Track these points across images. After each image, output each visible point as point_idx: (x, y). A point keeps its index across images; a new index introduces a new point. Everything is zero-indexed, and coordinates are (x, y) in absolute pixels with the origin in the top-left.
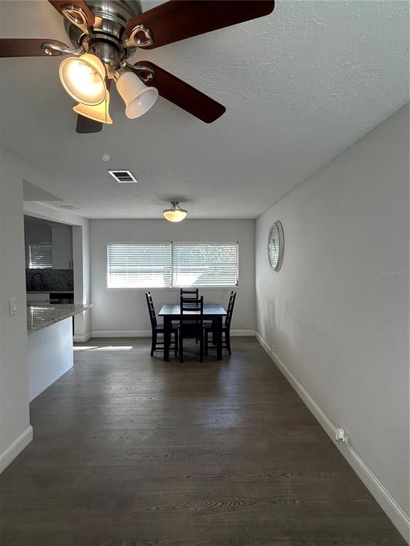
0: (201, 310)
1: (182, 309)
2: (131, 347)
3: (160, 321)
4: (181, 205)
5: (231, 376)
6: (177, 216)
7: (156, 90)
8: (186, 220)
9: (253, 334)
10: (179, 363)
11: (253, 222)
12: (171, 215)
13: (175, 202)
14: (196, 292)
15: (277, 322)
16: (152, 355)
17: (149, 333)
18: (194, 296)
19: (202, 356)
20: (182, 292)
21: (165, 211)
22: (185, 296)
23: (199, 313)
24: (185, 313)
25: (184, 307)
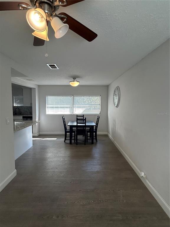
0: (85, 123)
1: (77, 123)
2: (56, 139)
3: (68, 128)
4: (77, 79)
5: (97, 151)
6: (76, 84)
7: (68, 25)
8: (79, 86)
9: (107, 134)
10: (76, 145)
11: (107, 87)
12: (72, 83)
13: (74, 78)
14: (83, 116)
15: (117, 129)
16: (65, 142)
17: (64, 133)
18: (82, 118)
19: (85, 142)
20: (77, 116)
21: (70, 82)
22: (78, 118)
23: (84, 125)
25: (78, 122)
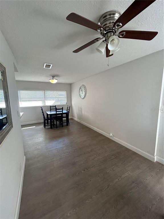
0: (62, 111)
1: (56, 112)
2: (35, 127)
4: (55, 77)
6: (54, 81)
8: (57, 83)
9: (71, 118)
10: (56, 129)
11: (71, 85)
12: (53, 81)
13: (53, 77)
16: (45, 128)
20: (51, 107)
21: (50, 79)
23: (62, 112)
24: (57, 113)
25: (57, 111)
